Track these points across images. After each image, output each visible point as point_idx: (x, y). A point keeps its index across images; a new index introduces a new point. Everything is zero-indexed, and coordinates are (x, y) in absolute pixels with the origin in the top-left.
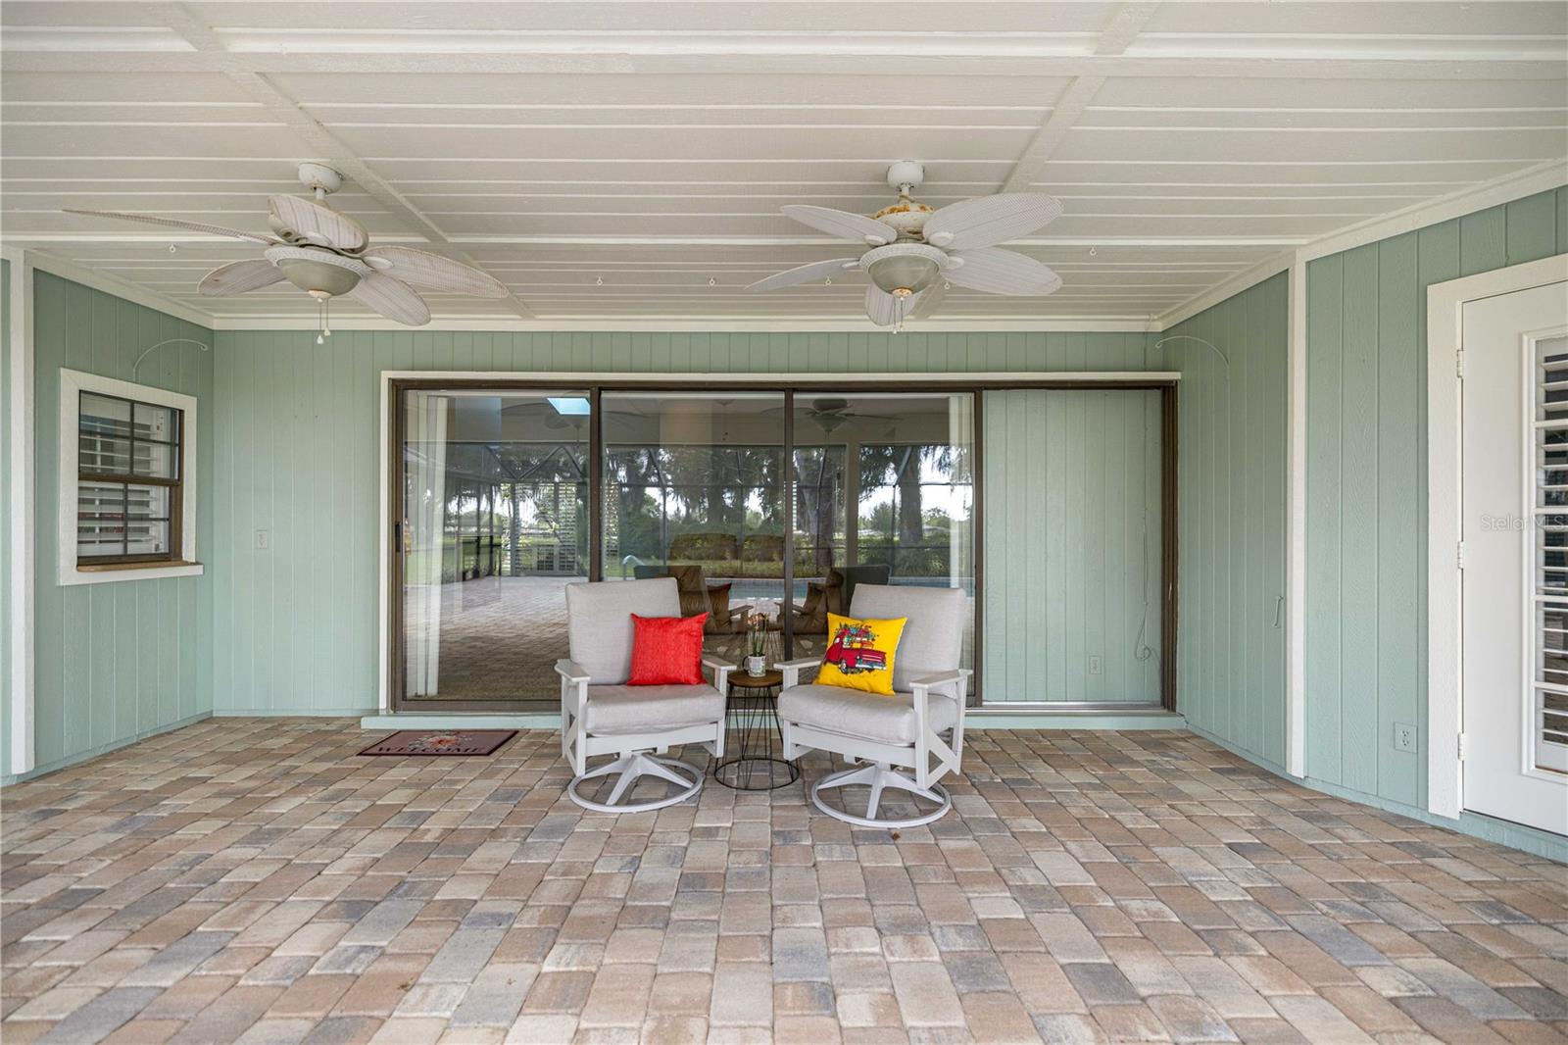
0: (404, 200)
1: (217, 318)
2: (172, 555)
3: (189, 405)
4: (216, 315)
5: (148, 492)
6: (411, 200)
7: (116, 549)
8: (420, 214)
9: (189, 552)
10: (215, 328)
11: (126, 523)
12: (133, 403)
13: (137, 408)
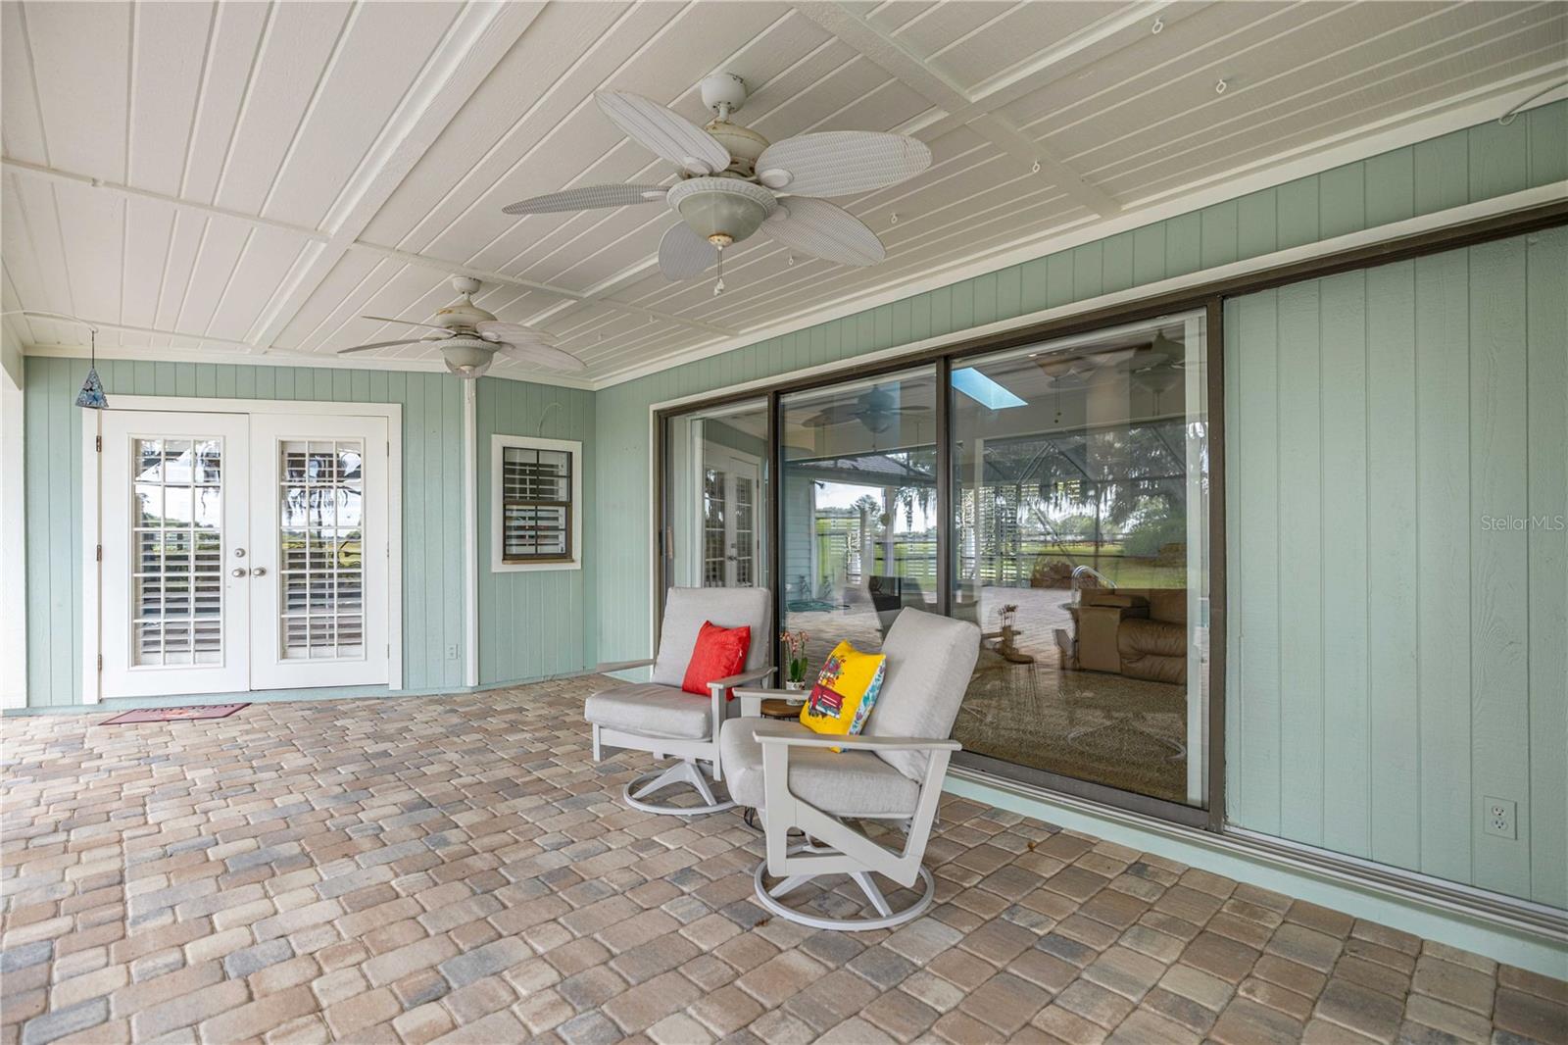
0: (520, 280)
1: (595, 382)
2: (566, 556)
3: (576, 448)
4: (592, 380)
5: (557, 511)
6: (522, 277)
7: (531, 550)
8: (543, 286)
9: (577, 553)
10: (595, 390)
11: (537, 534)
12: (538, 451)
13: (540, 453)
